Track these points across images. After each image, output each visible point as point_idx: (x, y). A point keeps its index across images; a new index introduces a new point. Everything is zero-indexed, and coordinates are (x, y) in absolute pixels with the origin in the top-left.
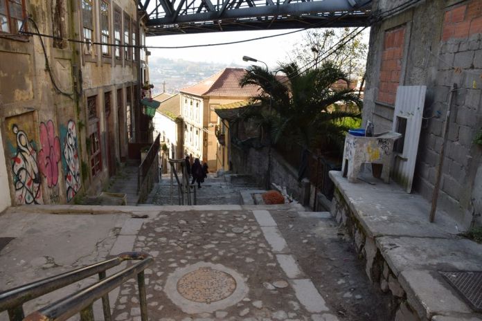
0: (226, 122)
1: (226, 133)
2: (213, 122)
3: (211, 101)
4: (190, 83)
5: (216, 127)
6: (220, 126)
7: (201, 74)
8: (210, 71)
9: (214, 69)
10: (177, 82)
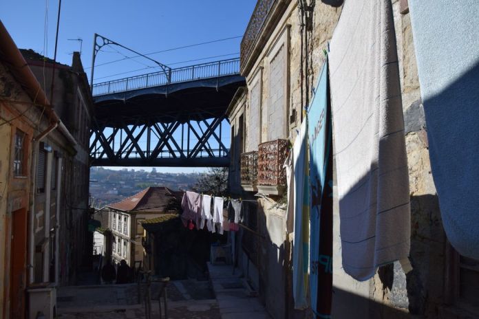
0: (152, 235)
1: (152, 244)
2: (140, 234)
3: (138, 216)
4: (110, 192)
5: (143, 238)
6: (146, 237)
7: (122, 182)
8: (130, 180)
9: (135, 178)
10: (97, 191)
